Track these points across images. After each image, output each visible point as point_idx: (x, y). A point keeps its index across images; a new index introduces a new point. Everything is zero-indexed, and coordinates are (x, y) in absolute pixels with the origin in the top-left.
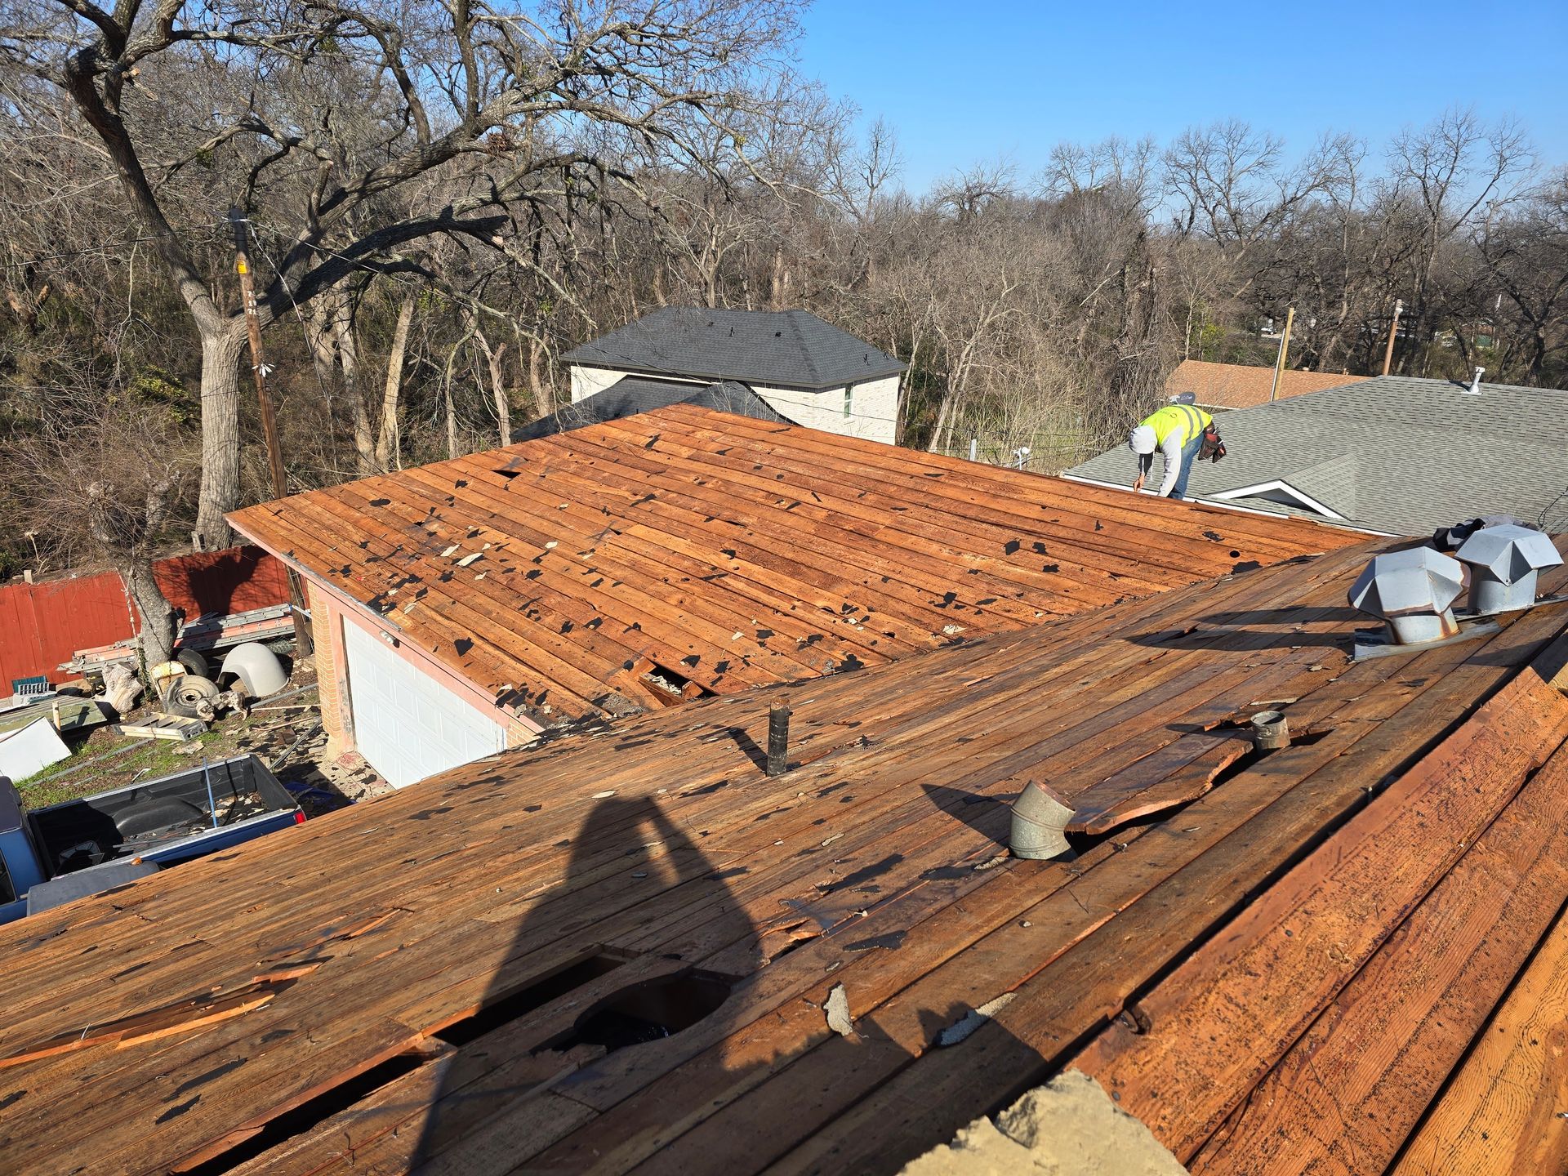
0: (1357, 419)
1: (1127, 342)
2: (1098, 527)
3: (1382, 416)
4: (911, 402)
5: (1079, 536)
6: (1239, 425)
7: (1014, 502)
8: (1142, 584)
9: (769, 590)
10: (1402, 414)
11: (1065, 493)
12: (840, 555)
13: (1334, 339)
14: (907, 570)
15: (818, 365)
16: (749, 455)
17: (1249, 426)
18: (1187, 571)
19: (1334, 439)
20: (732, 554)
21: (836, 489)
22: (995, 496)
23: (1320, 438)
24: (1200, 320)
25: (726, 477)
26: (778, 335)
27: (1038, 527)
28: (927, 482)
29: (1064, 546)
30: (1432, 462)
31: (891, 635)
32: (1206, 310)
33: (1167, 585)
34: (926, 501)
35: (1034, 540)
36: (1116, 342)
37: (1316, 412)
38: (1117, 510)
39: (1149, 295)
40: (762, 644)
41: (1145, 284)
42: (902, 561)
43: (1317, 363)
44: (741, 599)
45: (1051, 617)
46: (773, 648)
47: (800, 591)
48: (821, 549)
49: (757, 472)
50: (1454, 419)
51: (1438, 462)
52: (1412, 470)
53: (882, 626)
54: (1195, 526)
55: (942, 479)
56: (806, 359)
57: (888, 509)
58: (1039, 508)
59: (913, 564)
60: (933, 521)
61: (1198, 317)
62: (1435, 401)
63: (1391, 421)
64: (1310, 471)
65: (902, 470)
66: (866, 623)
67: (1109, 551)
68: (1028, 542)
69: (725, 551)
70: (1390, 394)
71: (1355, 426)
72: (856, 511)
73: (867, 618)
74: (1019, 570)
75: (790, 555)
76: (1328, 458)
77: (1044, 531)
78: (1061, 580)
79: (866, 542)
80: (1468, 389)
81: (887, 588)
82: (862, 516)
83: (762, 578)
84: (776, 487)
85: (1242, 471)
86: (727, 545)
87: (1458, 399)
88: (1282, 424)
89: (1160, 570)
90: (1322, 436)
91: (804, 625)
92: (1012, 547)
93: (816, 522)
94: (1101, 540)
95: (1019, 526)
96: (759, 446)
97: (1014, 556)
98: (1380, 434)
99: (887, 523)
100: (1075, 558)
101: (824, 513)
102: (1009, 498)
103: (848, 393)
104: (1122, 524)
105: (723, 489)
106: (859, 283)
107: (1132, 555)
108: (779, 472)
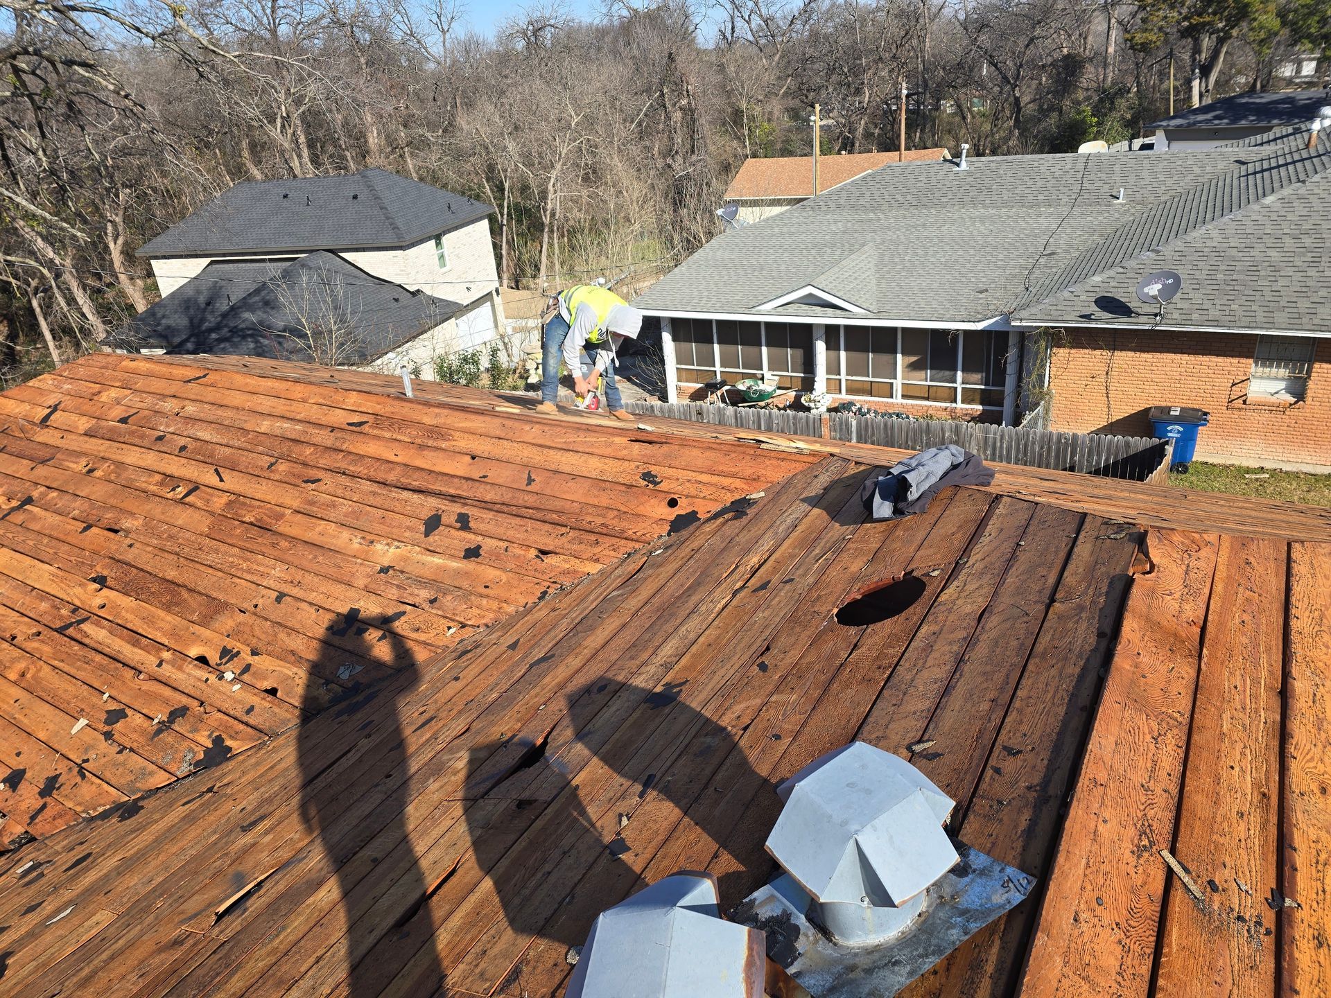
0: (873, 209)
1: (679, 158)
2: (530, 481)
3: (893, 202)
4: (518, 235)
5: (507, 498)
6: (776, 230)
7: (441, 454)
8: (574, 564)
9: (135, 637)
10: (909, 197)
11: (498, 433)
12: (232, 565)
13: (863, 122)
14: (309, 578)
15: (400, 222)
16: (155, 420)
17: (785, 230)
18: (621, 536)
19: (856, 231)
20: (101, 581)
21: (245, 459)
22: (422, 447)
23: (844, 232)
24: (754, 122)
25: (119, 458)
26: (355, 197)
27: (464, 490)
28: (348, 436)
29: (490, 515)
30: (936, 240)
31: (273, 692)
32: (757, 110)
33: (597, 561)
34: (343, 465)
35: (458, 509)
36: (669, 161)
37: (839, 206)
38: (552, 452)
39: (689, 112)
40: (108, 736)
41: (684, 102)
42: (305, 563)
43: (853, 145)
44: (98, 658)
45: (468, 632)
46: (121, 740)
47: (174, 634)
48: (211, 558)
49: (159, 446)
50: (950, 195)
51: (941, 240)
52: (920, 252)
53: (265, 678)
54: (633, 465)
55: (366, 428)
56: (388, 218)
57: (299, 482)
58: (468, 458)
59: (315, 568)
60: (348, 494)
61: (752, 118)
62: (934, 181)
63: (900, 205)
64: (836, 269)
65: (324, 421)
66: (246, 677)
67: (539, 515)
68: (451, 512)
69: (94, 580)
70: (897, 180)
71: (871, 215)
72: (263, 490)
73: (247, 668)
74: (437, 560)
75: (171, 574)
76: (852, 252)
77: (469, 494)
78: (480, 568)
79: (268, 539)
80: (958, 165)
81: (278, 613)
82: (268, 498)
83: (130, 616)
84: (175, 466)
85: (781, 277)
86: (101, 570)
87: (951, 176)
88: (813, 223)
89: (593, 537)
90: (846, 228)
91: (167, 692)
92: (433, 524)
93: (212, 513)
94: (530, 500)
95: (444, 489)
96: (169, 406)
97: (434, 538)
98: (892, 220)
99: (296, 504)
100: (500, 531)
101: (225, 499)
102: (437, 448)
103: (438, 244)
104: (555, 472)
105: (113, 477)
106: (449, 129)
107: (563, 519)
108: (182, 441)
